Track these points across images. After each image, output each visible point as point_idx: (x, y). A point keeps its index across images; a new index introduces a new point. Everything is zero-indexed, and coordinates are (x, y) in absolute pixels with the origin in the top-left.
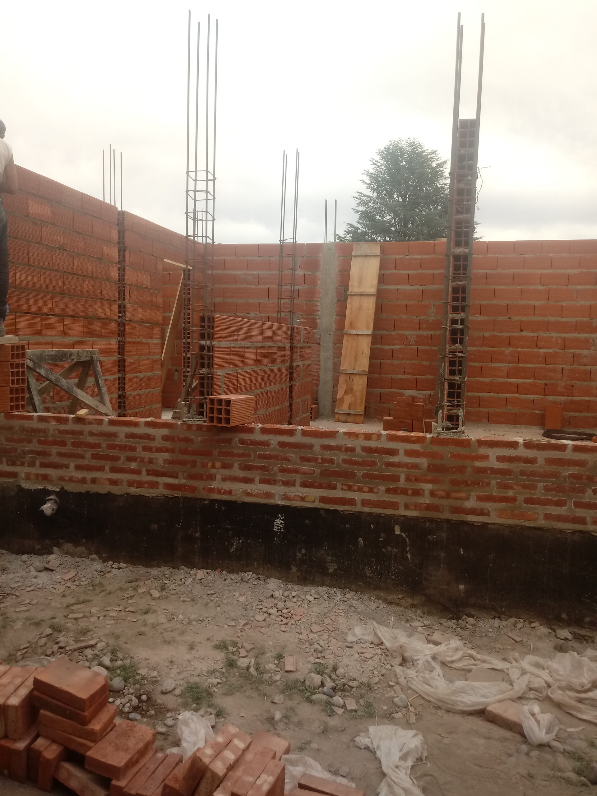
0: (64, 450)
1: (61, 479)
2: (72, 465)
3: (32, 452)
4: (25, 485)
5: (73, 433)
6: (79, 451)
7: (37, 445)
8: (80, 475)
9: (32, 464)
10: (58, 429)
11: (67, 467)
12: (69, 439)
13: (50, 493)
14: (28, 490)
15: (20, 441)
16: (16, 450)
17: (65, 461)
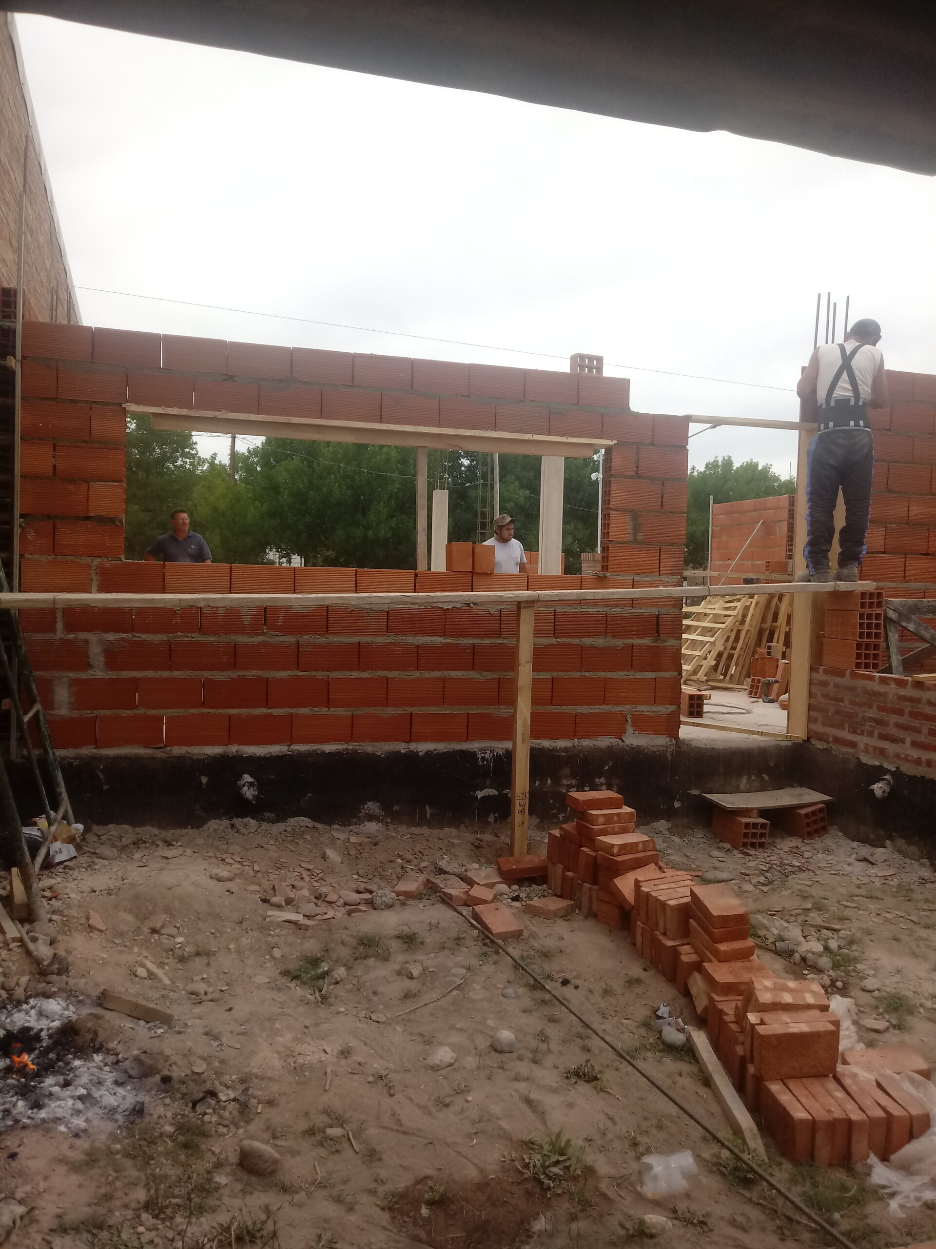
0: (901, 720)
1: (897, 756)
2: (908, 740)
3: (872, 719)
4: (865, 759)
5: (911, 700)
6: (916, 723)
7: (877, 711)
8: (915, 754)
9: (871, 734)
10: (897, 694)
11: (903, 741)
12: (907, 707)
13: (884, 771)
14: (866, 765)
15: (862, 705)
16: (857, 715)
17: (901, 734)
